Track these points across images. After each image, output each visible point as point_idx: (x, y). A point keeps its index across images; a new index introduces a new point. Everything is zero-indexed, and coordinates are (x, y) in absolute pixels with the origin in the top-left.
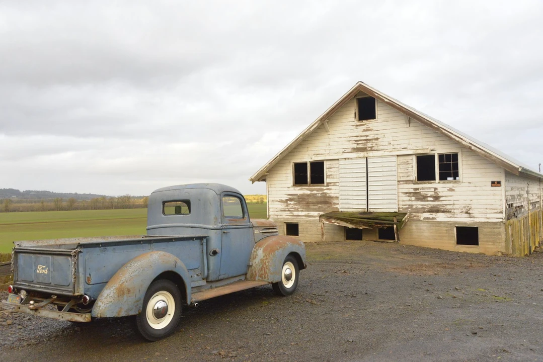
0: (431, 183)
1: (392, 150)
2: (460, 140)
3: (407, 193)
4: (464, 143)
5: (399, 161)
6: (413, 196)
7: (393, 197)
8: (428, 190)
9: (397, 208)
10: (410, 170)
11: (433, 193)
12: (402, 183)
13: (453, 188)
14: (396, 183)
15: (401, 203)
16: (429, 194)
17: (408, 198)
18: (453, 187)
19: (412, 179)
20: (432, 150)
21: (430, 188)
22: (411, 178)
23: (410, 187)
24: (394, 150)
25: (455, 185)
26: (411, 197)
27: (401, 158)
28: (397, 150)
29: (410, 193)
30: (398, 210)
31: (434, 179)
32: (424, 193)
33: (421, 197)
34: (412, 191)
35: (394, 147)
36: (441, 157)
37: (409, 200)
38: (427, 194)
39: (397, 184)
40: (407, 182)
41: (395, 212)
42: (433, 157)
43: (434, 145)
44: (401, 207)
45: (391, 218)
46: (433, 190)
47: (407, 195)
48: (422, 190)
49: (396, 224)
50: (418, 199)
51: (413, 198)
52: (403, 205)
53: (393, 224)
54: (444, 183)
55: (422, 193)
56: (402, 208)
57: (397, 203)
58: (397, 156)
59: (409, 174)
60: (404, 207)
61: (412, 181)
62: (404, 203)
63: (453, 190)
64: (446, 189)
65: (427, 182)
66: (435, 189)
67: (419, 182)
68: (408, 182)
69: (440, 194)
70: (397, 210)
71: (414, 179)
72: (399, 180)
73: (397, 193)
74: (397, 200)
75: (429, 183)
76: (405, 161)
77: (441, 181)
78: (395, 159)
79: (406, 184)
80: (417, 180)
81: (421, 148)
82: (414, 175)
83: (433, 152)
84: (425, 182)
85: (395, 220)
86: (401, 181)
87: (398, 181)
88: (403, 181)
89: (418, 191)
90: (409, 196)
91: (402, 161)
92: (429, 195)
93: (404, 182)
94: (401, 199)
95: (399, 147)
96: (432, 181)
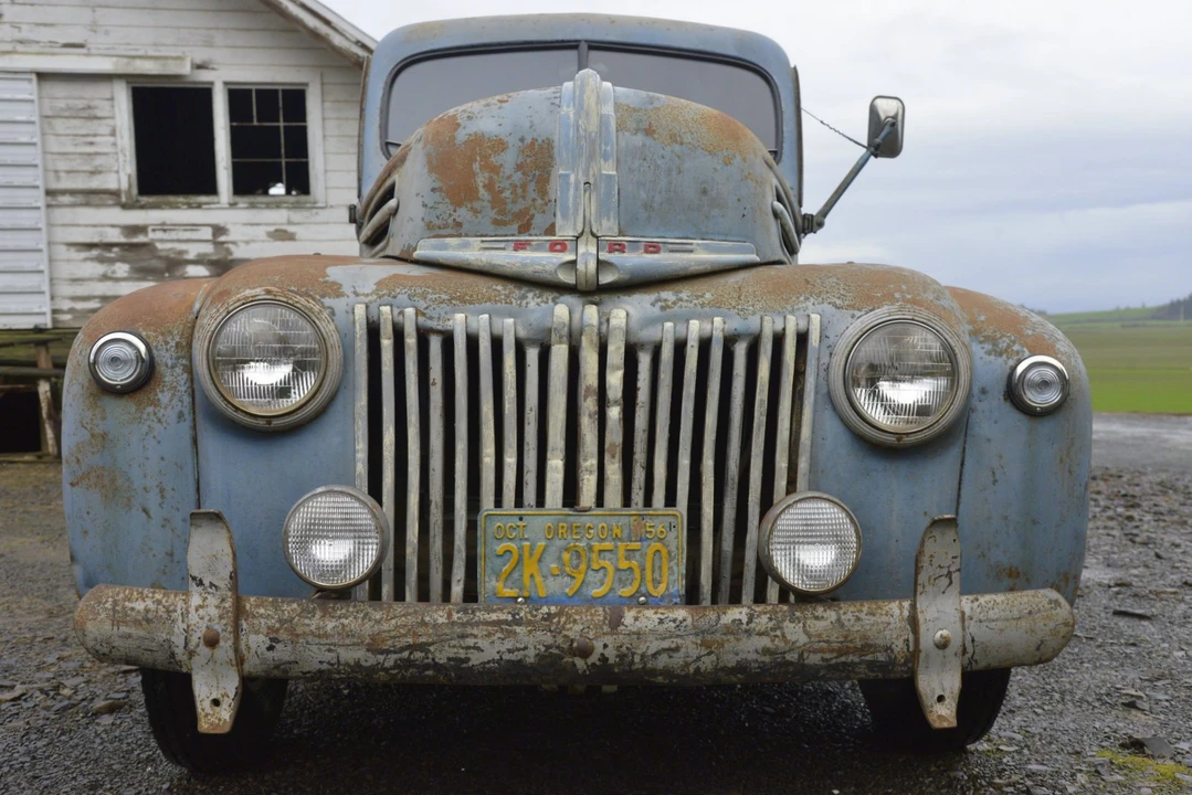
0: (199, 206)
1: (9, 47)
2: (323, 29)
3: (91, 246)
4: (337, 40)
5: (46, 102)
6: (123, 260)
7: (28, 261)
8: (187, 235)
9: (47, 309)
10: (103, 143)
11: (208, 249)
12: (66, 199)
13: (291, 229)
14: (39, 199)
15: (66, 290)
16: (193, 251)
17: (100, 269)
18: (290, 223)
19: (112, 185)
20: (200, 67)
21: (194, 227)
22: (110, 183)
23: (109, 222)
24: (20, 48)
25: (297, 216)
26: (112, 261)
27: (60, 91)
28: (35, 48)
29: (109, 246)
30: (54, 321)
31: (210, 188)
32: (168, 246)
33: (155, 263)
34: (115, 236)
35: (18, 35)
36: (239, 98)
37: (105, 278)
38: (181, 252)
39: (41, 201)
40: (91, 197)
41: (38, 330)
42: (205, 94)
43: (209, 44)
44: (66, 305)
45: (21, 353)
46: (207, 233)
47: (95, 253)
48: (159, 235)
49: (47, 378)
50: (141, 272)
51: (122, 269)
52: (75, 299)
53: (33, 380)
54: (252, 206)
55: (159, 246)
56: (71, 311)
57: (46, 287)
58: (43, 76)
59: (98, 161)
60: (80, 306)
61: (115, 194)
62: (80, 290)
63: (291, 237)
64: (261, 232)
65: (181, 199)
66: (219, 230)
67: (145, 200)
68: (95, 199)
69: (239, 252)
70: (46, 321)
71: (124, 185)
72: (54, 186)
73: (43, 246)
74: (46, 277)
75: (190, 206)
76: (80, 104)
77: (239, 199)
78: (29, 89)
79: (87, 204)
80: (135, 191)
81: (151, 53)
82: (122, 170)
83: (204, 76)
84: (172, 199)
85: (44, 363)
86: (64, 192)
87: (49, 193)
88: (73, 192)
89: (141, 239)
90: (101, 260)
91: (61, 104)
92: (191, 256)
93: (80, 199)
94: (65, 270)
95: (44, 35)
96: (203, 199)
